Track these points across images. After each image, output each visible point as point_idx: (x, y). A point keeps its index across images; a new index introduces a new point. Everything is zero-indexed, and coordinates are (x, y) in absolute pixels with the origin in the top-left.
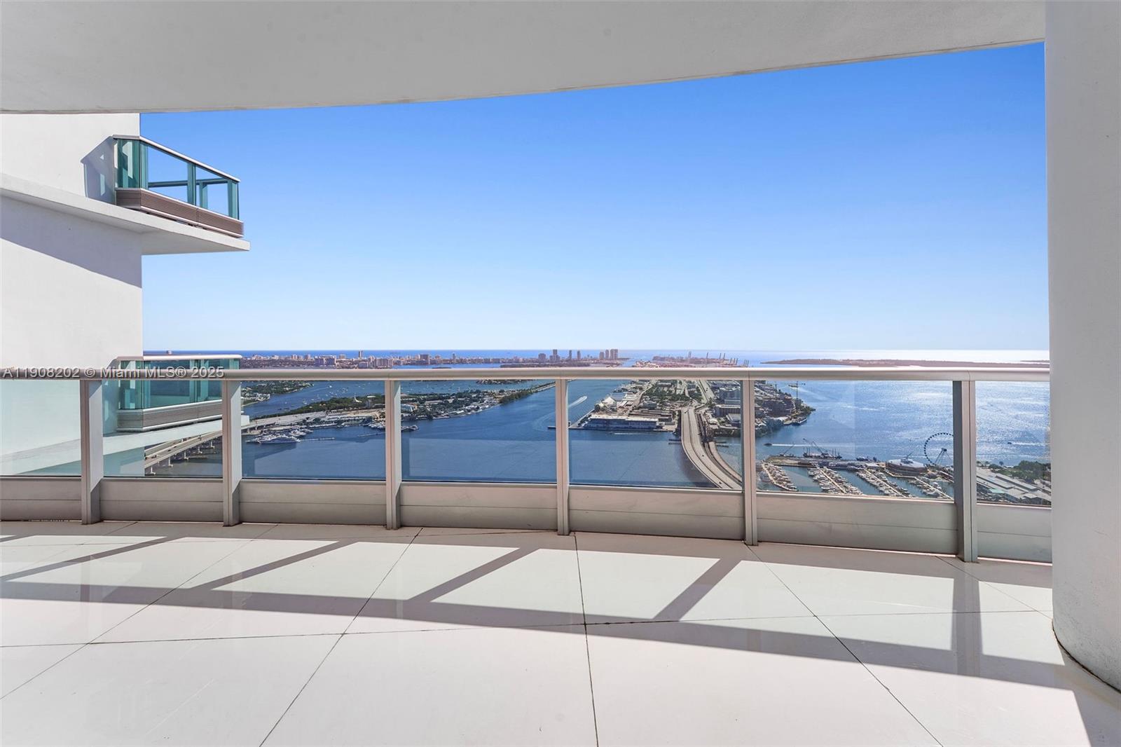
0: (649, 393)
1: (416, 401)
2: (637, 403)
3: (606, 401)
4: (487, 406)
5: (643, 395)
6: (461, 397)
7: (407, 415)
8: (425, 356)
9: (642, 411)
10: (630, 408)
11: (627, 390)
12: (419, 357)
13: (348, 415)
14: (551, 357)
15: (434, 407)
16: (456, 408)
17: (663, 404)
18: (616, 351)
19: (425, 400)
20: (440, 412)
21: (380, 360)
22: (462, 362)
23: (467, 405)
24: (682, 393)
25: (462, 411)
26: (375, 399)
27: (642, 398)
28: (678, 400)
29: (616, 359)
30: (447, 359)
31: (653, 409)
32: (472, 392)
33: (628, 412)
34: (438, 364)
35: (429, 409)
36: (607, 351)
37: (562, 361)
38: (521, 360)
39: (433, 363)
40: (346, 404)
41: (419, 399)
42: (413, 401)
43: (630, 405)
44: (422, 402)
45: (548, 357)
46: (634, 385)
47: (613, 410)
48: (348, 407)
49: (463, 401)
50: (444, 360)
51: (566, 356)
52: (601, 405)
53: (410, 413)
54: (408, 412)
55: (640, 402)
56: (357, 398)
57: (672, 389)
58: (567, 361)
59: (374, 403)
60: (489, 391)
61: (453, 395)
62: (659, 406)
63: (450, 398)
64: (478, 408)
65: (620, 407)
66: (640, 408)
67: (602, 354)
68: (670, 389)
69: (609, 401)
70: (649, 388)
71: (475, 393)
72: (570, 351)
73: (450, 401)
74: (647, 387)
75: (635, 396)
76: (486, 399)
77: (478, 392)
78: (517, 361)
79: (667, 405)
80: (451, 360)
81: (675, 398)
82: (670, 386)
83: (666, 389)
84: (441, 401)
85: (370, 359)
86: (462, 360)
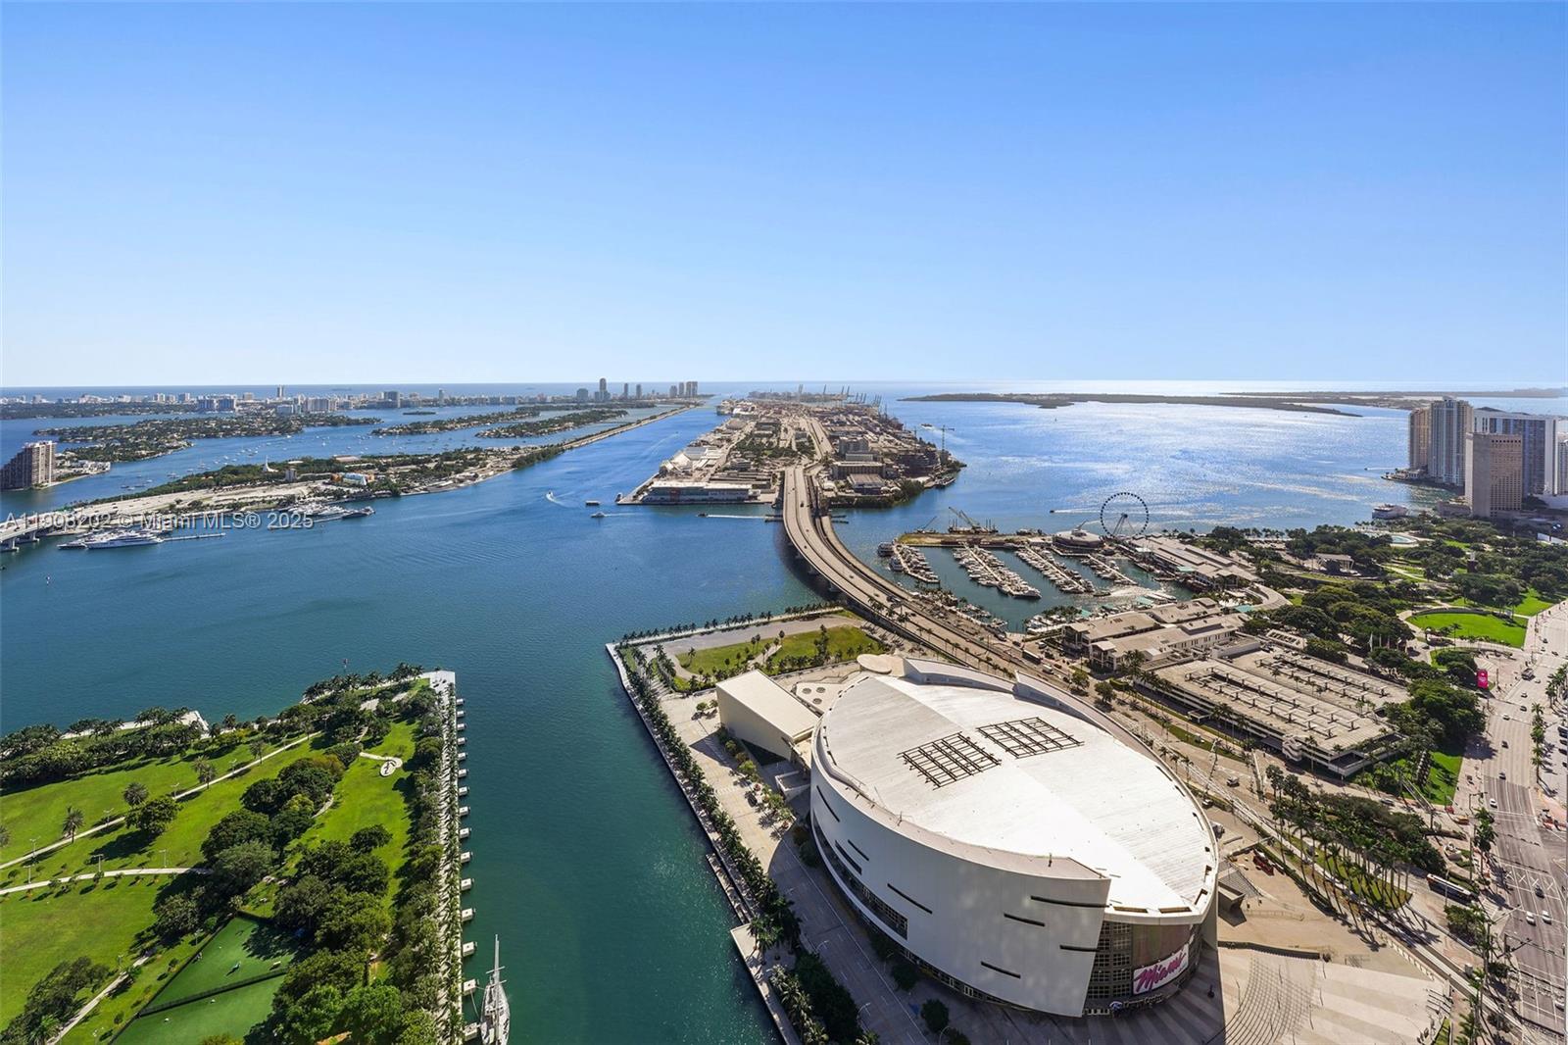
0: (740, 447)
1: (373, 467)
2: (721, 463)
3: (676, 460)
4: (491, 473)
5: (733, 449)
6: (448, 459)
7: (357, 490)
8: (393, 395)
9: (729, 474)
10: (712, 470)
11: (708, 443)
12: (383, 397)
13: (252, 495)
14: (596, 393)
15: (403, 476)
16: (440, 477)
17: (760, 463)
18: (695, 384)
19: (388, 465)
20: (412, 484)
21: (316, 401)
22: (453, 403)
23: (457, 472)
24: (787, 445)
25: (451, 482)
26: (302, 465)
27: (729, 455)
28: (781, 456)
29: (695, 396)
30: (429, 398)
31: (745, 470)
32: (468, 451)
33: (708, 476)
34: (414, 407)
35: (394, 481)
36: (682, 384)
37: (612, 400)
38: (549, 399)
39: (406, 404)
40: (250, 476)
41: (378, 464)
42: (368, 468)
43: (712, 466)
44: (383, 469)
45: (591, 394)
46: (719, 436)
47: (687, 473)
48: (253, 481)
49: (452, 466)
50: (423, 401)
51: (620, 393)
52: (670, 467)
53: (362, 487)
54: (359, 486)
55: (727, 461)
56: (270, 465)
57: (774, 440)
58: (621, 399)
59: (300, 472)
60: (496, 449)
61: (436, 456)
62: (754, 466)
63: (429, 461)
64: (476, 476)
65: (697, 469)
66: (726, 469)
67: (674, 388)
68: (771, 440)
69: (681, 459)
70: (741, 438)
71: (472, 452)
72: (626, 385)
73: (431, 465)
74: (737, 437)
75: (720, 451)
76: (491, 461)
77: (477, 450)
78: (543, 401)
79: (765, 465)
80: (435, 401)
81: (777, 453)
82: (771, 436)
83: (764, 440)
84: (414, 467)
85: (296, 401)
86: (453, 399)
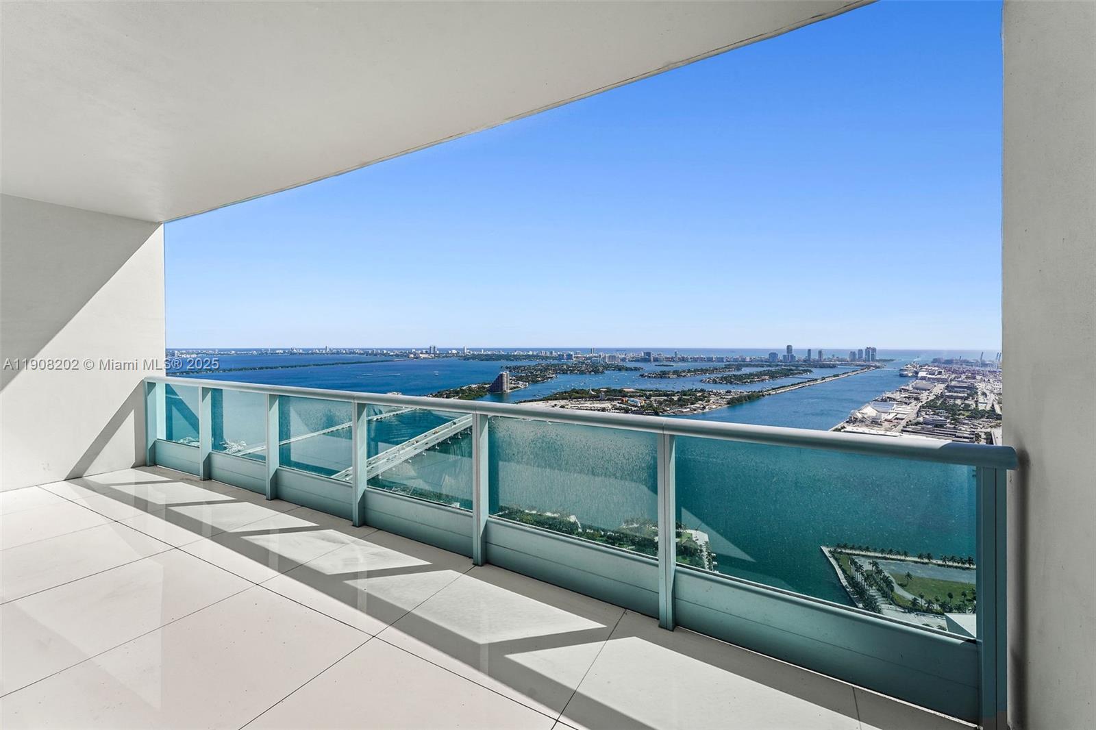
0: (931, 405)
1: (642, 396)
2: (912, 416)
3: (865, 411)
4: (714, 407)
5: (922, 407)
6: (685, 395)
7: (636, 409)
8: (648, 354)
9: (923, 429)
10: (903, 423)
11: (894, 400)
12: (643, 355)
13: (586, 405)
14: (784, 356)
15: (660, 403)
16: (681, 406)
17: (956, 422)
18: (874, 350)
19: (651, 395)
20: (665, 408)
21: (610, 356)
22: (683, 360)
23: (692, 404)
24: (988, 408)
25: (688, 410)
26: (607, 392)
27: (919, 411)
28: (982, 417)
29: (873, 360)
30: (669, 356)
31: (941, 426)
32: (696, 391)
33: (900, 427)
34: (661, 361)
35: (655, 405)
36: (860, 351)
37: (797, 361)
38: (748, 359)
39: (656, 360)
40: (584, 395)
41: (645, 395)
42: (640, 396)
43: (902, 419)
44: (648, 398)
45: (780, 357)
46: (907, 395)
47: (875, 422)
48: (585, 398)
49: (688, 400)
50: (666, 358)
51: (803, 357)
52: (859, 416)
53: (638, 407)
54: (636, 406)
55: (917, 417)
56: (592, 390)
57: (970, 402)
58: (805, 361)
59: (607, 395)
60: (714, 391)
61: (678, 392)
62: (951, 424)
63: (674, 395)
64: (704, 408)
65: (886, 420)
66: (918, 423)
67: (853, 354)
68: (967, 402)
69: (869, 411)
70: (931, 398)
71: (699, 392)
72: (809, 350)
73: (676, 398)
74: (925, 397)
75: (909, 407)
76: (713, 398)
77: (702, 391)
78: (744, 360)
79: (964, 424)
80: (672, 358)
81: (976, 415)
82: (966, 398)
83: (958, 402)
84: (666, 398)
85: (600, 356)
86: (683, 358)
